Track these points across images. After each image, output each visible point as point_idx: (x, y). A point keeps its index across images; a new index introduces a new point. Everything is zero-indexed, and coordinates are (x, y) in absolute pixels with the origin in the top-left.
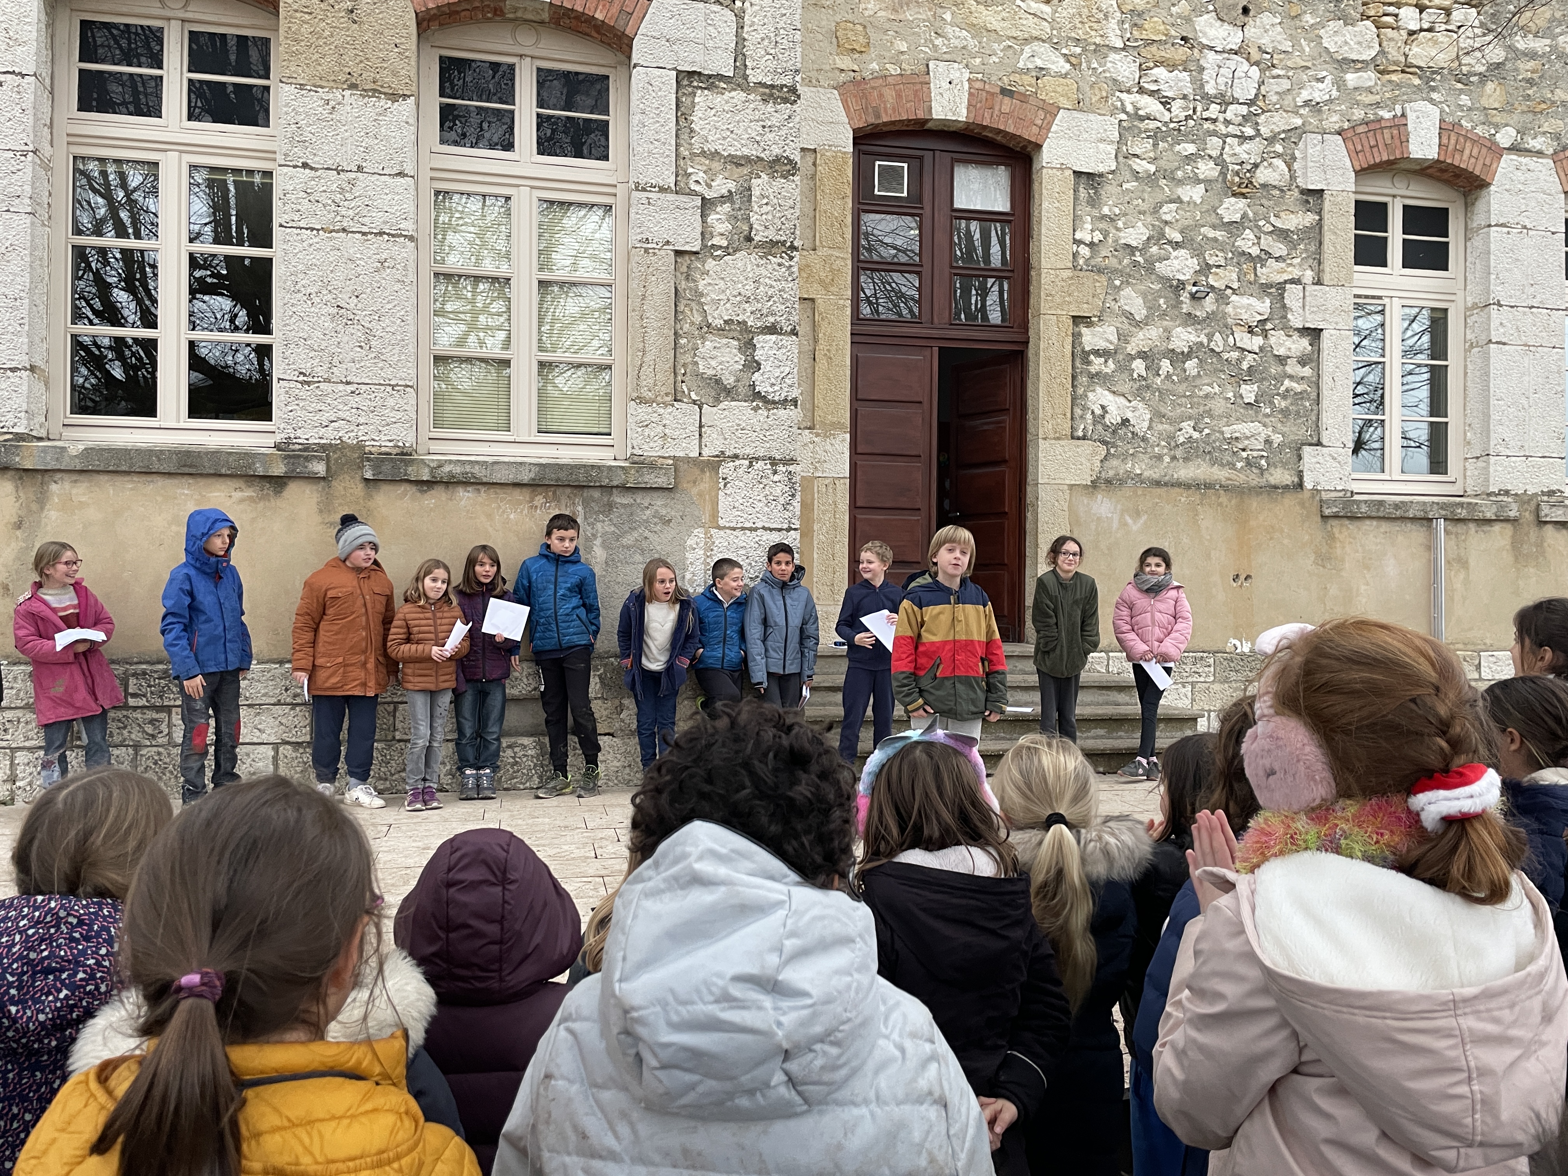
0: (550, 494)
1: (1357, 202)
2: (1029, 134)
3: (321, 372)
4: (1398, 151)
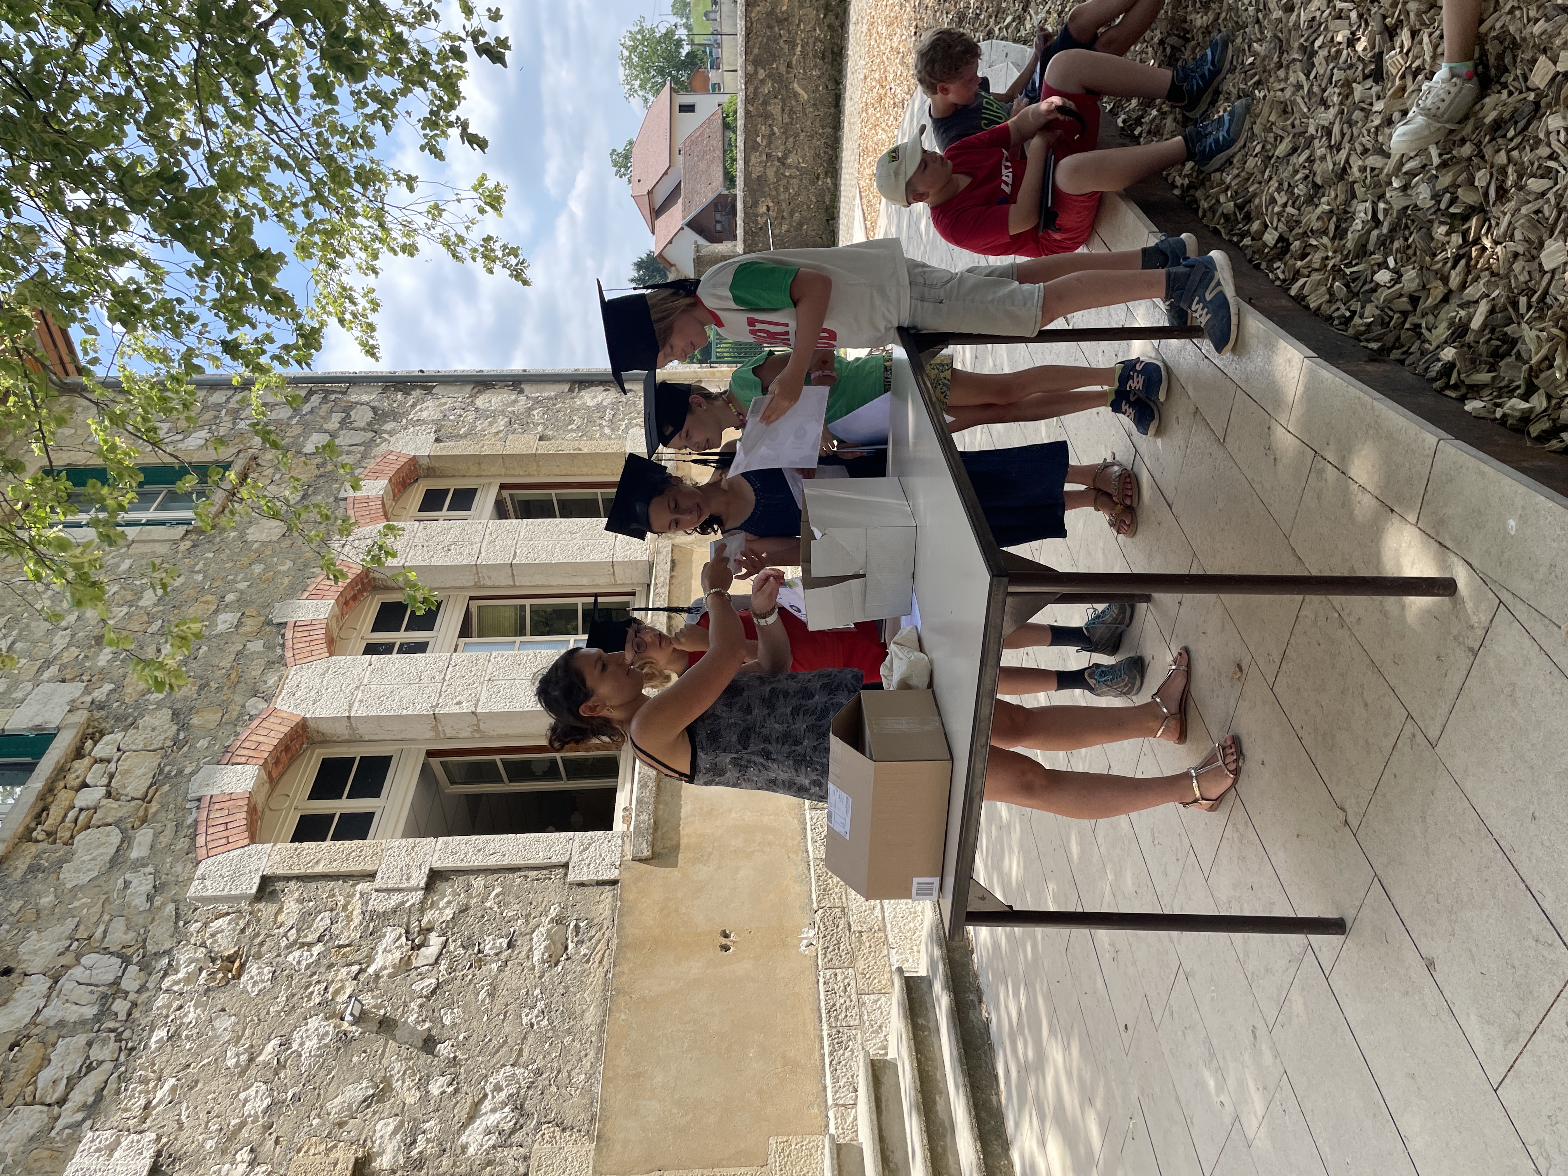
1: (293, 840)
4: (240, 803)
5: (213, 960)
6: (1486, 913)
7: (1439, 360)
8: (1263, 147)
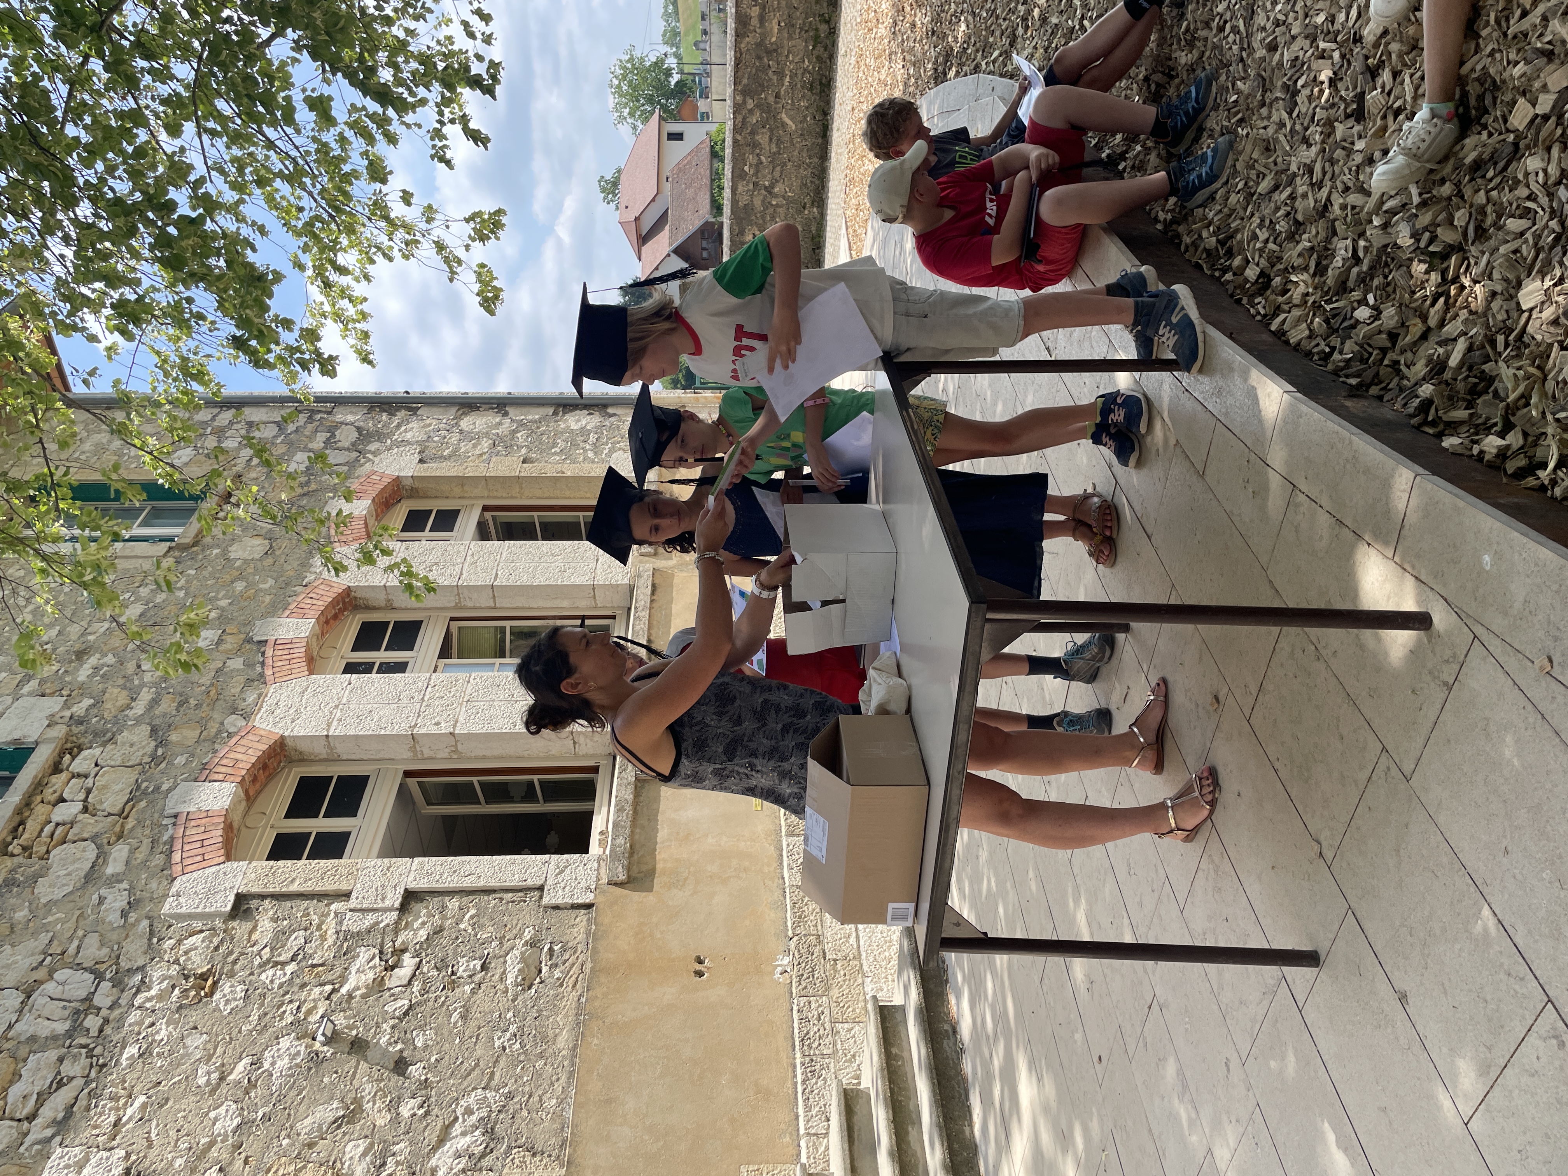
1: (268, 858)
4: (216, 820)
5: (186, 978)
6: (1457, 946)
7: (1417, 396)
8: (1246, 184)
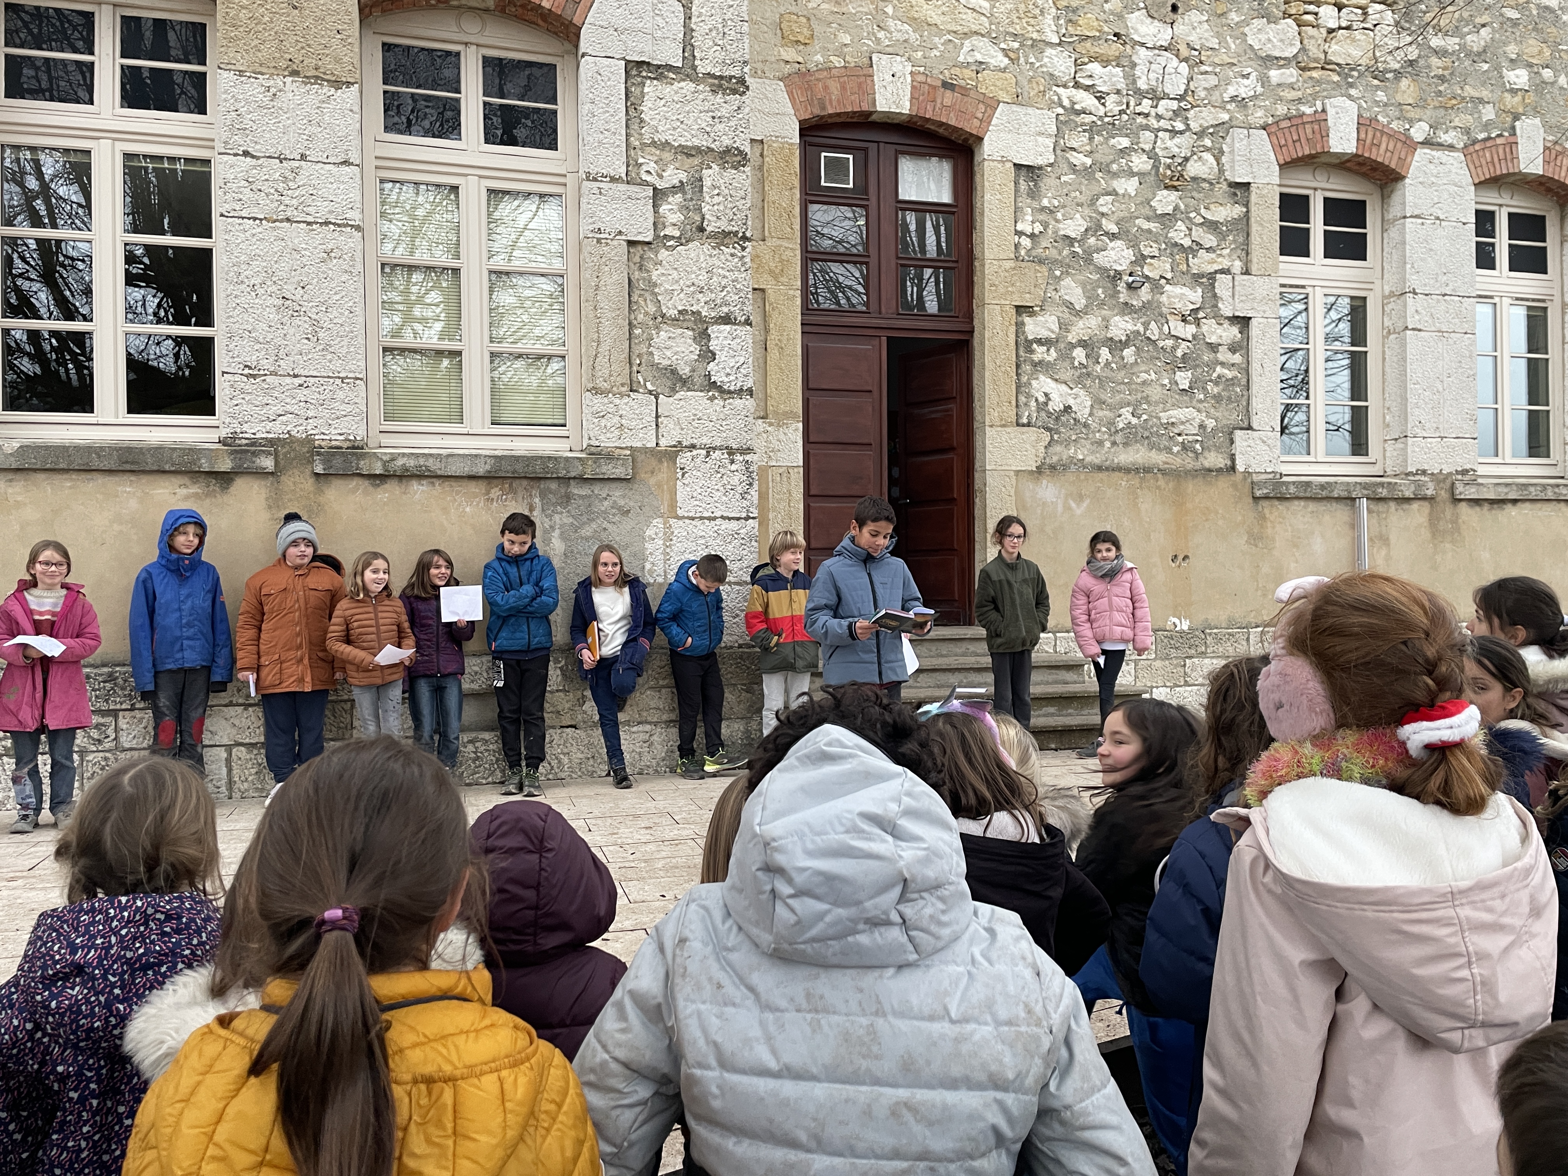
0: (507, 486)
1: (1281, 194)
2: (971, 127)
3: (267, 364)
4: (1320, 146)
